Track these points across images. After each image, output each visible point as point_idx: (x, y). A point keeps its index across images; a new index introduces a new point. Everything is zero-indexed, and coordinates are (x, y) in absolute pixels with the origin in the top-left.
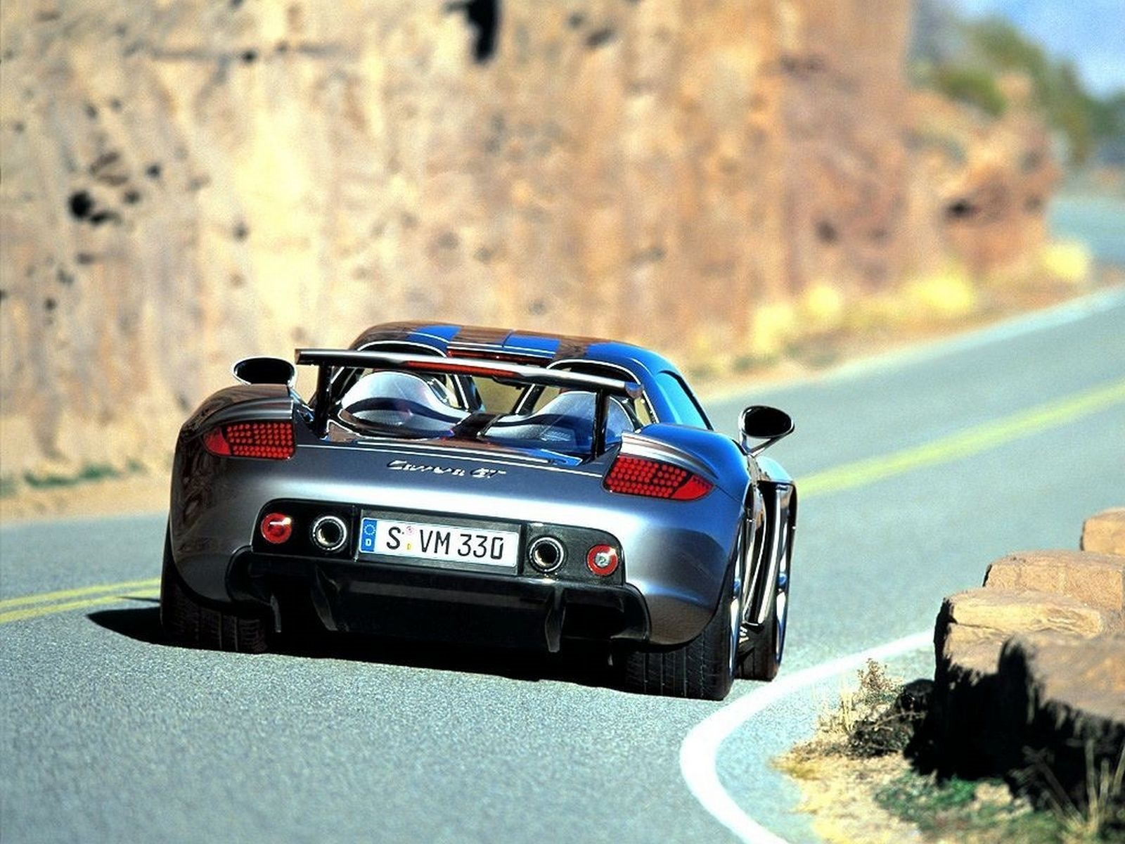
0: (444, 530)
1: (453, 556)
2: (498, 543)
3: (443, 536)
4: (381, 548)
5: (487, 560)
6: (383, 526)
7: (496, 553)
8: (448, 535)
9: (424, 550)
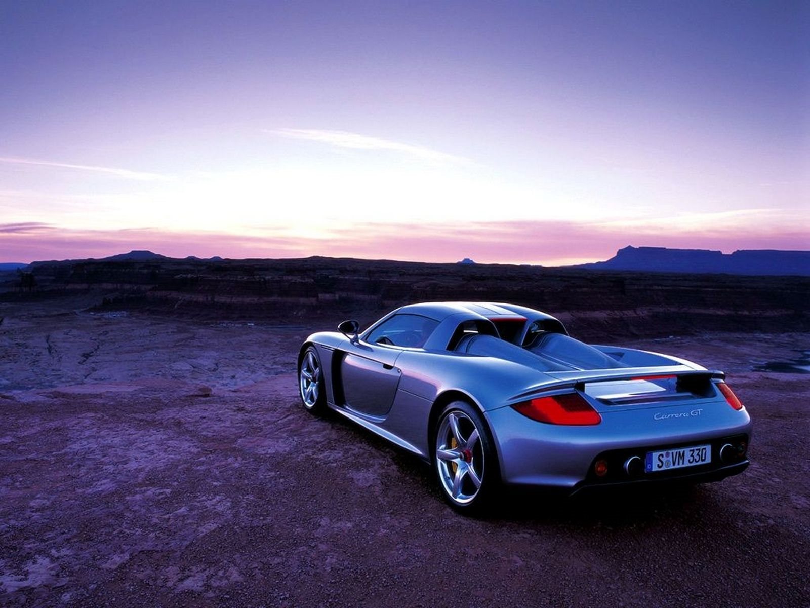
0: (682, 451)
1: (687, 464)
2: (704, 451)
3: (682, 453)
4: (655, 468)
5: (700, 463)
6: (655, 455)
7: (703, 458)
8: (684, 452)
9: (674, 464)
